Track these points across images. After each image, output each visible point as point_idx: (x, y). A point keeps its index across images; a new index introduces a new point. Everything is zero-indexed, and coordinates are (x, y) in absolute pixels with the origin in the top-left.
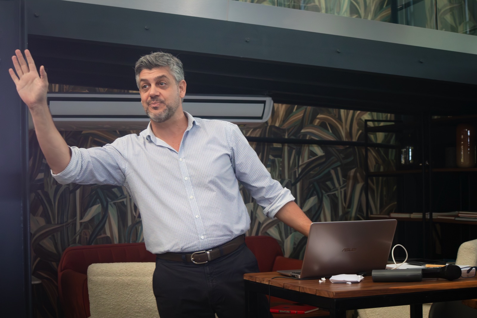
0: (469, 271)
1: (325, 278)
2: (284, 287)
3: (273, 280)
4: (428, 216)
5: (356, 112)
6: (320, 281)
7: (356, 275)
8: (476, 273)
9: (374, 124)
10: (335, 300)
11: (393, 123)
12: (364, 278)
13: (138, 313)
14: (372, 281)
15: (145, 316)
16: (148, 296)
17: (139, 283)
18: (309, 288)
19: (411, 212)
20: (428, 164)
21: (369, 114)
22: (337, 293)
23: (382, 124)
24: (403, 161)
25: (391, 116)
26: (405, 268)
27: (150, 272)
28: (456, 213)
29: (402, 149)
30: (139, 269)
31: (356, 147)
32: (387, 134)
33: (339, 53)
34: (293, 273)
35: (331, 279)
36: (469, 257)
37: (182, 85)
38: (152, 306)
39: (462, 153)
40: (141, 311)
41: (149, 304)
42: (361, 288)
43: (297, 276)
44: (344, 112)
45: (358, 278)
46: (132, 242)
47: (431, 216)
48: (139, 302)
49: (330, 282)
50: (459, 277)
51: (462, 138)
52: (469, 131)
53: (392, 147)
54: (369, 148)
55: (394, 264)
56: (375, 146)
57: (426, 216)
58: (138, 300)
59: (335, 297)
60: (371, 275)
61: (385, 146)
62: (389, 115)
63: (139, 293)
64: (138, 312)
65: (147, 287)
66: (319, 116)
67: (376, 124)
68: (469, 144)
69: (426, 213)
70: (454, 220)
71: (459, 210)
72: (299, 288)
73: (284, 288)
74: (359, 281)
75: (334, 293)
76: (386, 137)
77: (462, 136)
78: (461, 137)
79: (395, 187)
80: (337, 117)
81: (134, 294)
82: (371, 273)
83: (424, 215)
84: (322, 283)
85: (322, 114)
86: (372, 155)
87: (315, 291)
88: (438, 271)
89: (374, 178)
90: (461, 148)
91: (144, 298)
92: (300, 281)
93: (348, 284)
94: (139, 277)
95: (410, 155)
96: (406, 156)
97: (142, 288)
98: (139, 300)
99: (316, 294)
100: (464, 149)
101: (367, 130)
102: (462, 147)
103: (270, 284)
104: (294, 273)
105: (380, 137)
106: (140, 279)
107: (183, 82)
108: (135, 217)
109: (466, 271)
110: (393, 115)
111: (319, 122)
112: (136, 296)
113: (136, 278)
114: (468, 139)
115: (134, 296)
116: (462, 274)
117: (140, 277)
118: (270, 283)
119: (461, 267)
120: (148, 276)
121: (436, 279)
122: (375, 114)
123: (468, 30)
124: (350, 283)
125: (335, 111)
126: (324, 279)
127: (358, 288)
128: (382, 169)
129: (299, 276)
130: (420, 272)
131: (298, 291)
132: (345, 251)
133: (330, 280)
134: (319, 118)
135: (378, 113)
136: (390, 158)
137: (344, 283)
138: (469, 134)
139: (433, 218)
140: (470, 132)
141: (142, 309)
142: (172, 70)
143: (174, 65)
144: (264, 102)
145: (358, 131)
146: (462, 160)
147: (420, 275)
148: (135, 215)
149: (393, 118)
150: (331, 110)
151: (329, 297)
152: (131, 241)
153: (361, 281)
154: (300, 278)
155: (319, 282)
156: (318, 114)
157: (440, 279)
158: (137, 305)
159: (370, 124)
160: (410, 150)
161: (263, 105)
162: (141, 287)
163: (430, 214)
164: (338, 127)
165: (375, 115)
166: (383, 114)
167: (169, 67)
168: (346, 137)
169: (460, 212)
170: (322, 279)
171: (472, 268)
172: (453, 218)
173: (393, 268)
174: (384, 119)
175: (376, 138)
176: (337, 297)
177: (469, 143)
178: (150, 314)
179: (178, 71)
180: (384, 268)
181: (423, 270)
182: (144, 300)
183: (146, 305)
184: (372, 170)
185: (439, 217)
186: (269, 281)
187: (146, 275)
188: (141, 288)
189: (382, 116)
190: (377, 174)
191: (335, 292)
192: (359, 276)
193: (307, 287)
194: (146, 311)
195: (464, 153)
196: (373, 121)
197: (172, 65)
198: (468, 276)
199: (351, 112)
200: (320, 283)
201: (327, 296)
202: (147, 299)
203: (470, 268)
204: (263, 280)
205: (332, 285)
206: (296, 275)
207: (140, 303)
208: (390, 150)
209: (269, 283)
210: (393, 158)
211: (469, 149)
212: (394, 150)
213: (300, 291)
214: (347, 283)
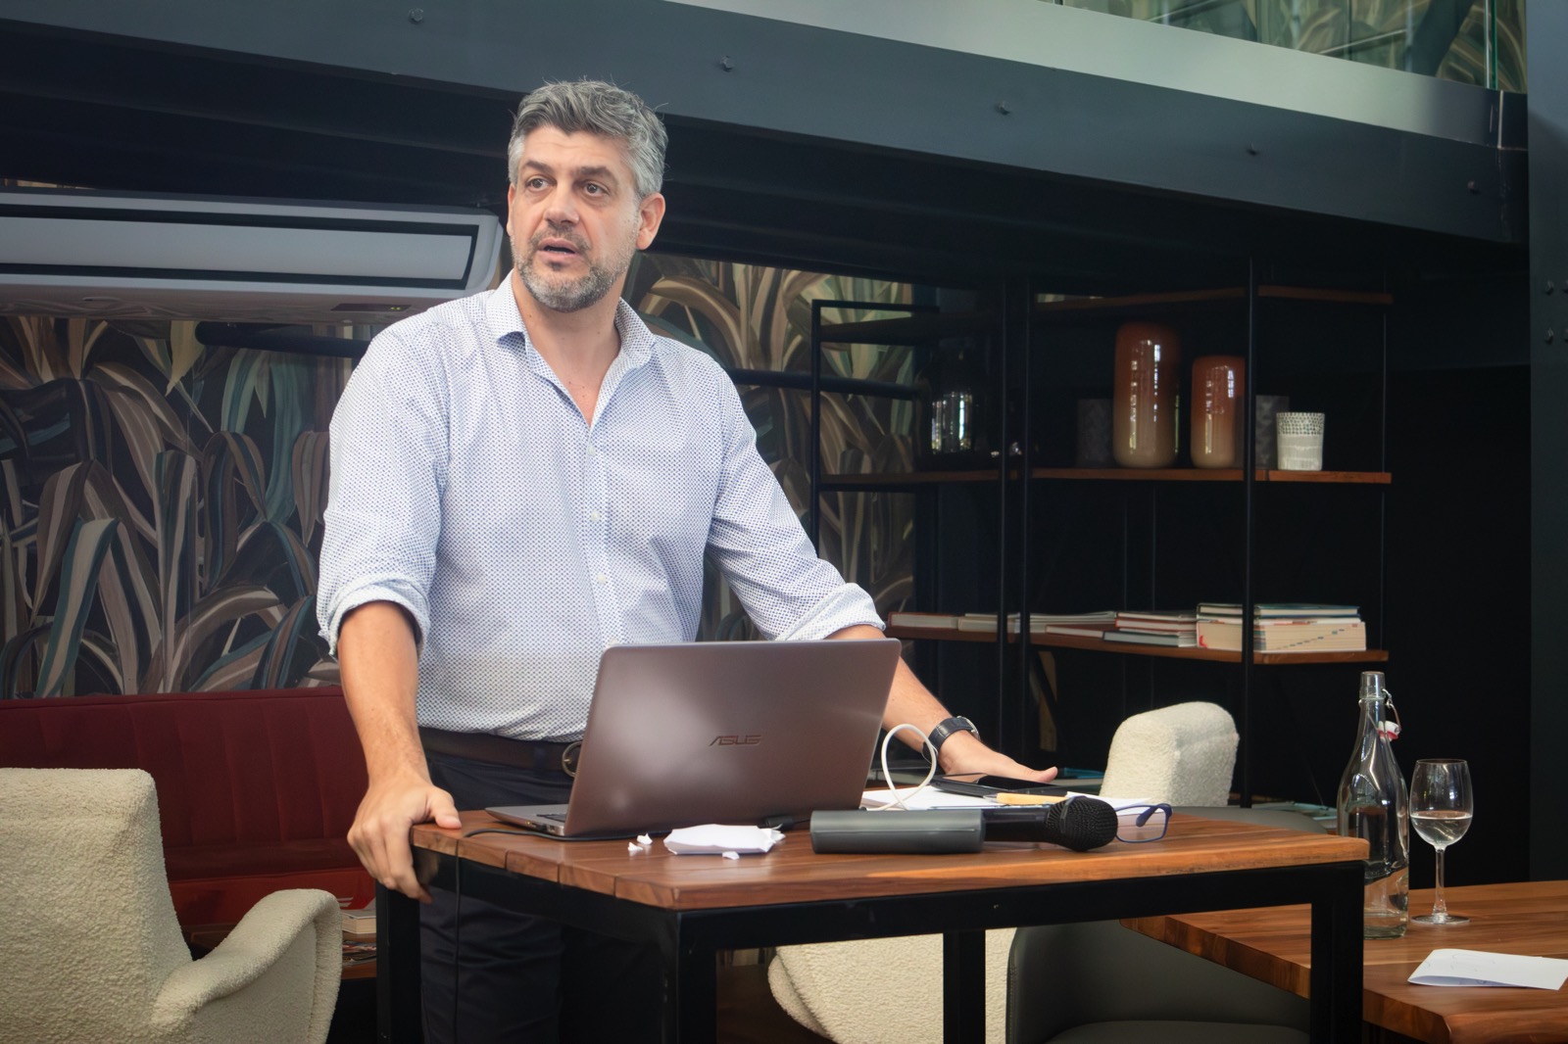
0: (1143, 819)
1: (651, 836)
2: (506, 864)
3: (469, 839)
4: (1014, 626)
5: (787, 275)
6: (632, 848)
7: (755, 828)
8: (1166, 824)
9: (843, 316)
10: (679, 915)
11: (907, 315)
12: (783, 839)
13: (21, 942)
14: (811, 848)
15: (48, 952)
16: (57, 886)
17: (27, 837)
18: (591, 872)
19: (959, 611)
20: (1020, 453)
21: (827, 282)
22: (687, 892)
23: (871, 316)
24: (936, 442)
25: (900, 292)
26: (925, 805)
27: (64, 801)
28: (1108, 616)
29: (936, 402)
30: (28, 791)
31: (781, 390)
32: (885, 348)
33: (727, 70)
34: (543, 818)
35: (671, 842)
36: (1147, 766)
37: (652, 210)
38: (71, 917)
39: (1133, 419)
40: (33, 935)
41: (60, 911)
42: (774, 872)
43: (552, 827)
44: (746, 272)
45: (765, 838)
46: (18, 695)
47: (1025, 624)
48: (24, 905)
49: (665, 850)
50: (1109, 842)
51: (1135, 368)
52: (1157, 347)
53: (903, 394)
54: (822, 393)
55: (889, 788)
56: (847, 388)
57: (1009, 624)
58: (23, 897)
59: (677, 906)
60: (808, 828)
61: (879, 390)
62: (895, 286)
63: (26, 873)
64: (21, 939)
65: (51, 853)
66: (662, 284)
67: (852, 315)
68: (1155, 391)
69: (1010, 617)
70: (1102, 640)
71: (1118, 608)
72: (556, 868)
73: (505, 869)
74: (766, 849)
75: (676, 891)
76: (882, 359)
77: (1135, 363)
78: (1130, 365)
79: (910, 527)
80: (721, 287)
81: (11, 877)
82: (809, 821)
83: (1003, 623)
84: (640, 855)
85: (668, 277)
86: (835, 418)
87: (612, 880)
88: (1038, 818)
89: (840, 494)
90: (1128, 402)
91: (41, 890)
92: (562, 847)
93: (726, 858)
94: (27, 820)
95: (962, 421)
96: (948, 425)
97: (36, 855)
98: (26, 896)
99: (614, 893)
100: (1138, 406)
101: (821, 335)
102: (1133, 398)
103: (460, 855)
104: (545, 816)
105: (863, 359)
106: (31, 826)
107: (659, 199)
108: (30, 611)
109: (1134, 820)
110: (908, 288)
111: (660, 303)
112: (14, 882)
113: (16, 823)
114: (1154, 372)
115: (10, 883)
116: (1119, 829)
117: (29, 820)
118: (460, 850)
119: (1114, 803)
120: (58, 816)
121: (1030, 844)
122: (848, 283)
123: (1166, 16)
124: (734, 856)
125: (713, 268)
126: (645, 840)
127: (759, 873)
128: (866, 468)
129: (562, 829)
130: (977, 822)
131: (556, 880)
132: (721, 744)
133: (666, 845)
134: (658, 292)
135: (859, 280)
136: (893, 429)
137: (715, 855)
138: (1157, 356)
139: (1032, 631)
140: (1162, 352)
141: (38, 929)
142: (633, 152)
143: (644, 139)
144: (472, 231)
145: (790, 336)
146: (1132, 443)
147: (976, 831)
148: (30, 605)
149: (908, 298)
150: (700, 264)
151: (661, 905)
152: (15, 692)
153: (773, 849)
154: (562, 833)
155: (628, 852)
156: (657, 278)
157: (1044, 845)
158: (19, 913)
159: (831, 315)
160: (962, 404)
161: (469, 239)
162: (31, 854)
163: (1022, 618)
164: (724, 322)
165: (849, 287)
166: (877, 283)
167: (628, 141)
168: (749, 357)
169: (1121, 615)
170: (640, 838)
171: (1153, 809)
172: (1098, 634)
173: (883, 804)
174: (878, 300)
175: (849, 362)
176: (685, 905)
177: (1156, 387)
178: (64, 945)
179: (649, 160)
180: (853, 805)
181: (987, 814)
182: (41, 899)
183: (48, 914)
184: (833, 468)
185: (1050, 630)
186: (458, 843)
187: (50, 813)
188: (33, 857)
189: (873, 289)
190: (851, 484)
191: (677, 888)
192: (768, 831)
193: (585, 868)
194: (48, 936)
195: (1138, 418)
196: (840, 304)
197: (639, 137)
198: (1140, 835)
199: (769, 272)
200: (631, 854)
201: (652, 901)
202: (53, 895)
203: (1148, 808)
204: (438, 841)
205: (672, 859)
206: (548, 822)
207: (29, 906)
208: (896, 403)
209: (456, 852)
210: (905, 430)
211: (1155, 407)
212: (909, 404)
213: (562, 881)
214: (725, 854)
